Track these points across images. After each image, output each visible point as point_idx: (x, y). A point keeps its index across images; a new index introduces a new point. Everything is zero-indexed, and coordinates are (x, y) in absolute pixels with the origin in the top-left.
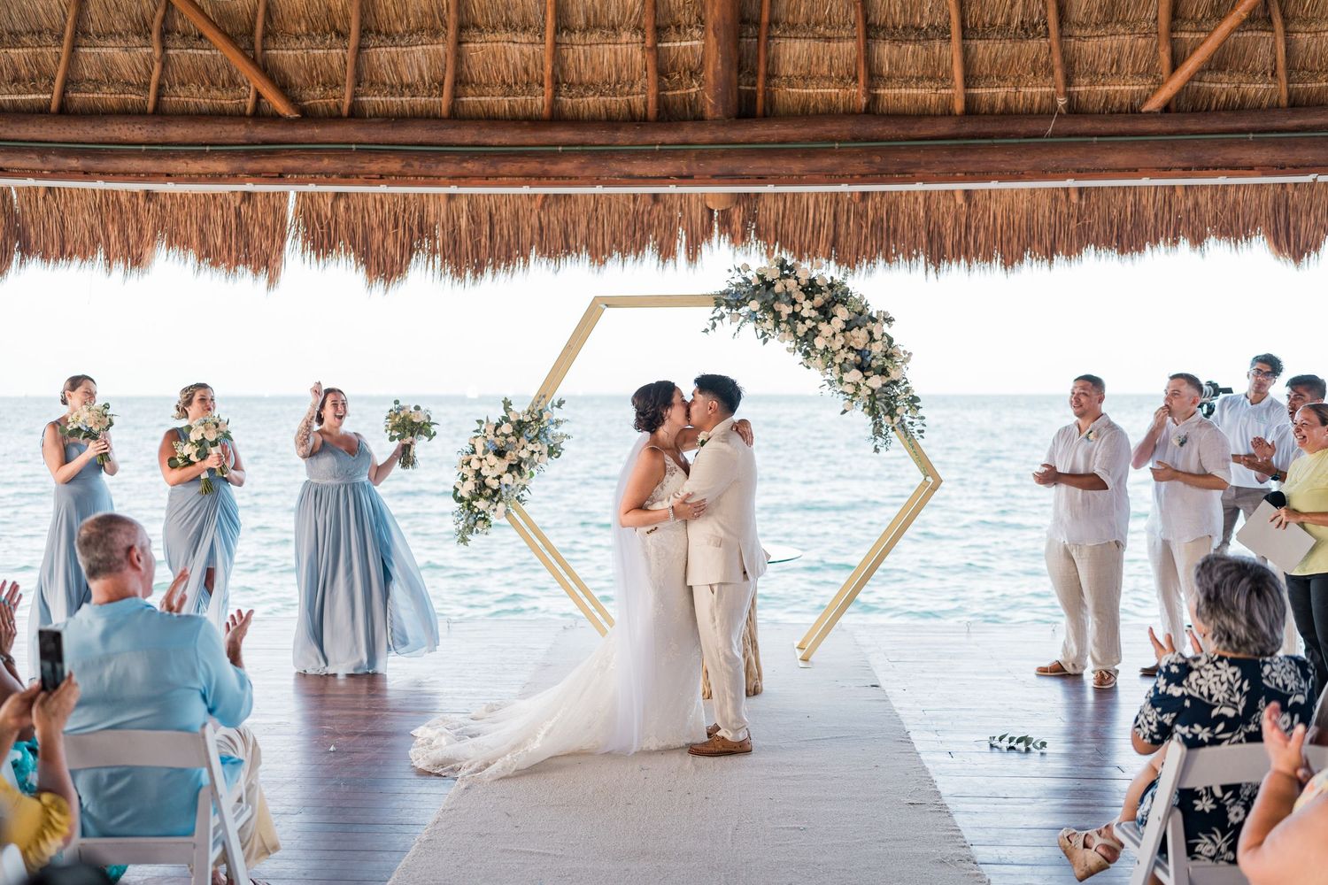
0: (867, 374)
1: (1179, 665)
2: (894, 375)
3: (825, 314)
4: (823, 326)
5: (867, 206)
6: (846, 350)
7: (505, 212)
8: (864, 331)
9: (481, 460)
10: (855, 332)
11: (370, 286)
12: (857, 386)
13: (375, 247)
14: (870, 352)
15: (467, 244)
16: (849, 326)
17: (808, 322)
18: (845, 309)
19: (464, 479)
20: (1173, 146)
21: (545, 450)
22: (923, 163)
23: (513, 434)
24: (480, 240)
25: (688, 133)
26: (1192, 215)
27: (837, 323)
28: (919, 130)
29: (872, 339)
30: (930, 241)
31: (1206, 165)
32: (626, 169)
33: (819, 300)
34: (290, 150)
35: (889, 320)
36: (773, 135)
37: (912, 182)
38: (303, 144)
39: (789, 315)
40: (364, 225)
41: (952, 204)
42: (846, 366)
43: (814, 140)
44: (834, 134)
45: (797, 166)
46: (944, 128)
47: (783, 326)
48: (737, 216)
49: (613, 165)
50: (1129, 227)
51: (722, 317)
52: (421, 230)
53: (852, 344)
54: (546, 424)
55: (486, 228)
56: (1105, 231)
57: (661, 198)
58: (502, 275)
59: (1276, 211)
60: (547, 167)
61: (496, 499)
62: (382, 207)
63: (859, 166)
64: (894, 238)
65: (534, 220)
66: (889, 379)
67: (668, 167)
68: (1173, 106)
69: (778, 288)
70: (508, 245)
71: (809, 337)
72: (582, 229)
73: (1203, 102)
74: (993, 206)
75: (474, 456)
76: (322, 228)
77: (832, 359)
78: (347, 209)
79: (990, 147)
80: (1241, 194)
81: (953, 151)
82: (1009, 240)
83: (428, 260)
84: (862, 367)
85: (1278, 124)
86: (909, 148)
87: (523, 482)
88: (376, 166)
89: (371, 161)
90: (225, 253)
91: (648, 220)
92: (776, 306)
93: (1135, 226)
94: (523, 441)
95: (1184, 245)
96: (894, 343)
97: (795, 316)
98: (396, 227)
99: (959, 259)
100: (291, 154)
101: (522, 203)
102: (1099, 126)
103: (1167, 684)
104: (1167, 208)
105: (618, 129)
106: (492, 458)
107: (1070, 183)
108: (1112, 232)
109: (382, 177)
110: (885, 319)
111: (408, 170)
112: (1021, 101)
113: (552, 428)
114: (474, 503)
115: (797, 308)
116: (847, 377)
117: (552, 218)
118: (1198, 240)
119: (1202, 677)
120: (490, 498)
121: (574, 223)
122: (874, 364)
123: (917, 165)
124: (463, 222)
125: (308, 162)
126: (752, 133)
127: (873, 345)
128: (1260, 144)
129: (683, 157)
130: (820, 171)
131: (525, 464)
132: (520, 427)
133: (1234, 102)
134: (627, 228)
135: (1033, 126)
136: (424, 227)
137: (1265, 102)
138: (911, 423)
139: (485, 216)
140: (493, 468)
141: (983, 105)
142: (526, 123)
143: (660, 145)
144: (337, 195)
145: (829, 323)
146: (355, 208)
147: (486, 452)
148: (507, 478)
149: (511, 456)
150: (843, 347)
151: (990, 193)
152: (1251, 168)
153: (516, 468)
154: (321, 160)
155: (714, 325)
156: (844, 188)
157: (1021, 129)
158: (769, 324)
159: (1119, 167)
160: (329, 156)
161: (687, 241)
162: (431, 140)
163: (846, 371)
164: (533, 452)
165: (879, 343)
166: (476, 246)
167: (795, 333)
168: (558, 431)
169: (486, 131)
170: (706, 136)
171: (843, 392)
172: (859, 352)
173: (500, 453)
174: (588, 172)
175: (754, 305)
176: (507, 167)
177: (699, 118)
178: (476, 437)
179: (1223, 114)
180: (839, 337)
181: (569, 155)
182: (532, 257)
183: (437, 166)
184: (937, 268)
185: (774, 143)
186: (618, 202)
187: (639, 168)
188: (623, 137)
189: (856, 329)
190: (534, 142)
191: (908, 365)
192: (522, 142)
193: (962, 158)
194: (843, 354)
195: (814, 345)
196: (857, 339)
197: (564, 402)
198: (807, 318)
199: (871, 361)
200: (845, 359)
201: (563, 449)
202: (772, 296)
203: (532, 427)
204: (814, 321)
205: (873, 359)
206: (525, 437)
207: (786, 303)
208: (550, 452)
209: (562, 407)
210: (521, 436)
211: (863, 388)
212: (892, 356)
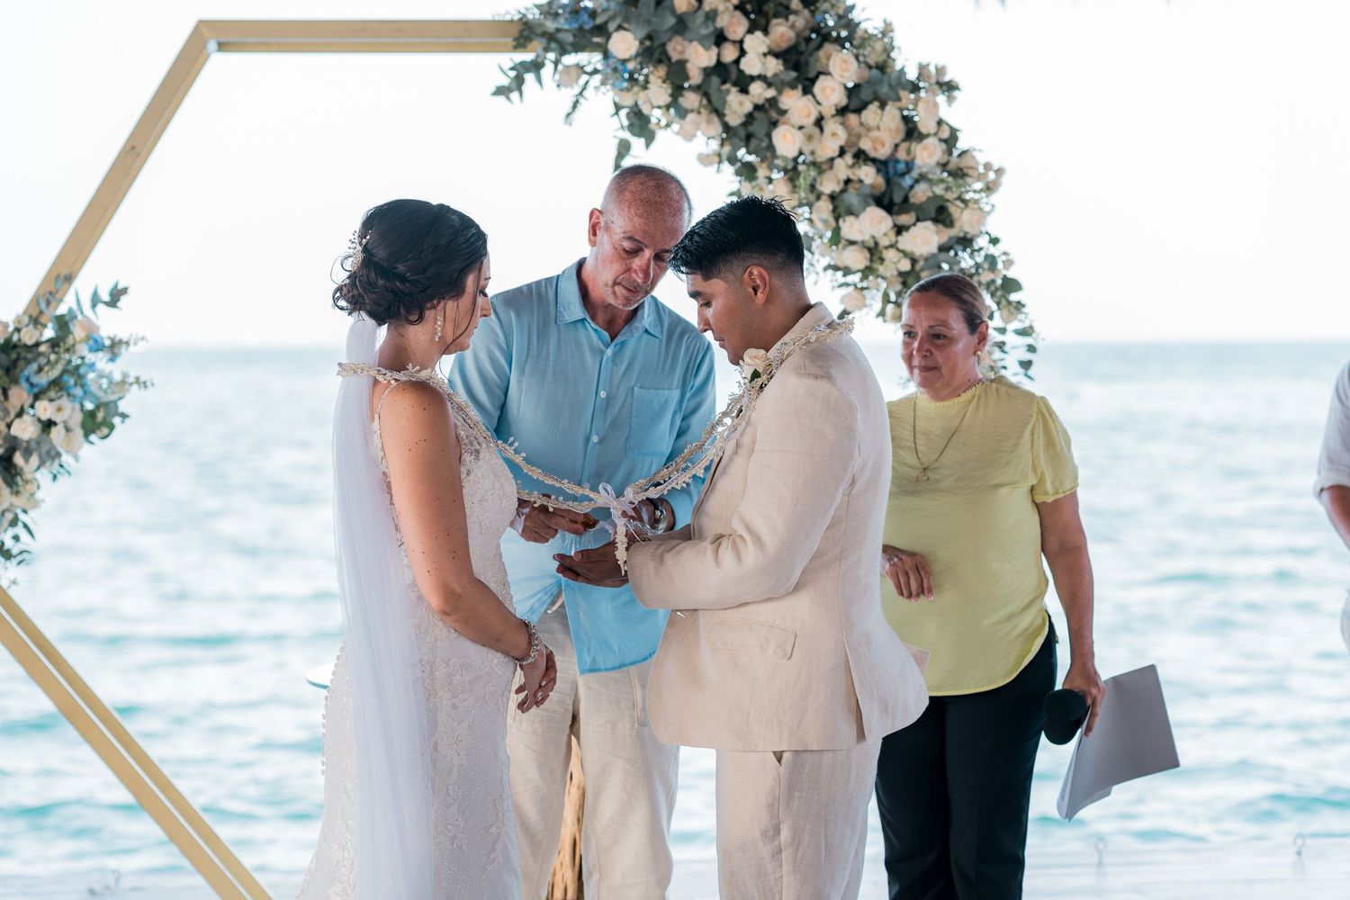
0: (904, 219)
2: (964, 221)
3: (796, 66)
4: (793, 101)
6: (849, 159)
8: (891, 109)
10: (871, 114)
12: (874, 251)
14: (909, 166)
16: (855, 101)
17: (757, 89)
18: (848, 55)
21: (78, 418)
27: (830, 92)
29: (911, 132)
33: (782, 32)
35: (949, 88)
39: (707, 72)
42: (852, 196)
47: (691, 100)
53: (865, 145)
54: (83, 349)
66: (954, 232)
69: (683, 2)
71: (758, 128)
77: (813, 187)
84: (889, 202)
87: (20, 502)
92: (675, 48)
96: (962, 144)
97: (728, 74)
110: (940, 84)
113: (100, 360)
115: (729, 54)
116: (851, 228)
122: (921, 193)
127: (916, 147)
131: (27, 453)
138: (1001, 345)
145: (807, 90)
150: (842, 152)
155: (518, 83)
158: (659, 92)
163: (851, 212)
164: (48, 425)
165: (931, 141)
167: (719, 113)
168: (116, 370)
171: (836, 268)
172: (882, 165)
175: (625, 44)
180: (832, 126)
189: (874, 107)
191: (994, 198)
194: (842, 168)
195: (771, 147)
196: (875, 134)
197: (124, 291)
198: (752, 79)
199: (912, 187)
200: (848, 181)
201: (124, 416)
202: (671, 21)
203: (43, 361)
204: (769, 85)
205: (917, 181)
206: (24, 384)
207: (702, 40)
208: (89, 422)
209: (124, 301)
210: (16, 381)
211: (890, 255)
212: (959, 174)
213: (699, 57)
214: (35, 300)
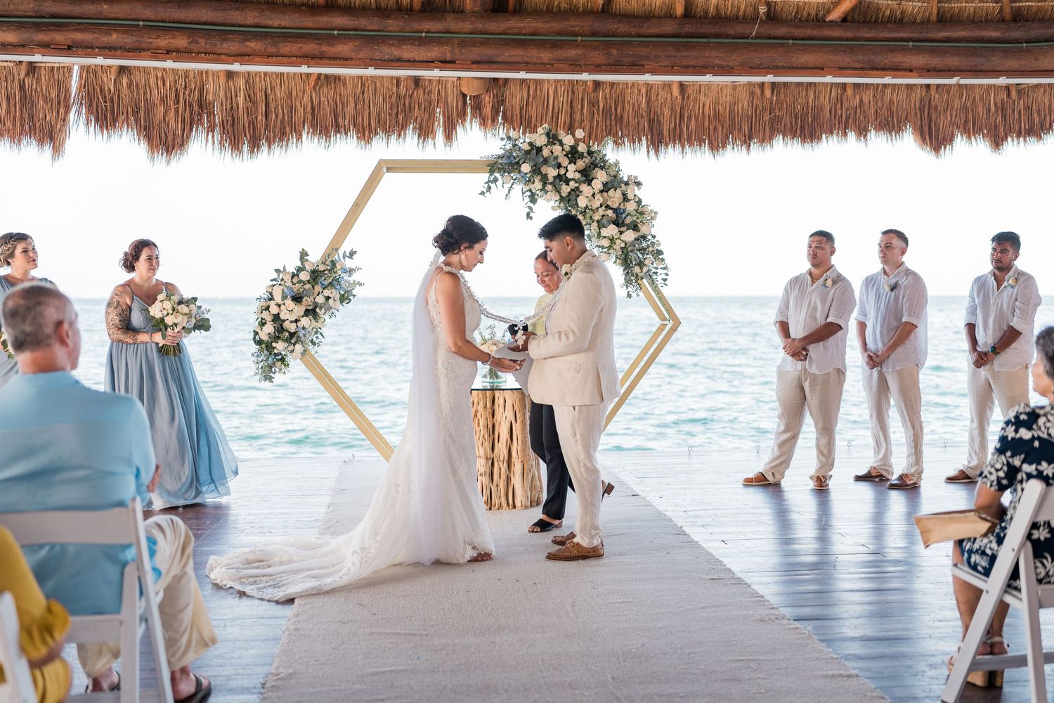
0: (623, 229)
1: (1027, 414)
2: (644, 230)
3: (585, 176)
4: (584, 188)
5: (598, 97)
6: (604, 208)
7: (280, 93)
8: (619, 191)
9: (279, 306)
10: (611, 192)
11: (152, 159)
12: (612, 240)
13: (156, 122)
14: (624, 211)
15: (244, 120)
16: (606, 188)
17: (572, 183)
18: (604, 172)
19: (263, 323)
20: (851, 50)
21: (338, 296)
22: (652, 57)
23: (309, 282)
24: (256, 117)
25: (451, 23)
26: (858, 110)
27: (597, 184)
28: (648, 29)
29: (625, 199)
30: (651, 128)
31: (877, 66)
32: (396, 52)
33: (581, 164)
34: (79, 24)
35: (639, 184)
36: (525, 28)
37: (642, 73)
38: (91, 19)
39: (555, 178)
40: (146, 100)
41: (669, 96)
42: (605, 221)
43: (559, 34)
44: (577, 29)
45: (546, 55)
46: (668, 28)
47: (549, 187)
48: (488, 101)
49: (386, 49)
50: (810, 120)
51: (496, 180)
52: (201, 106)
53: (609, 203)
54: (339, 272)
55: (262, 108)
56: (791, 123)
57: (421, 82)
58: (276, 150)
59: (922, 109)
60: (324, 48)
61: (293, 341)
62: (164, 84)
63: (599, 57)
64: (621, 124)
65: (306, 99)
66: (640, 234)
67: (433, 52)
68: (849, 18)
69: (546, 152)
70: (282, 122)
71: (572, 197)
72: (350, 109)
73: (872, 16)
74: (702, 98)
75: (272, 304)
76: (105, 102)
77: (591, 217)
78: (130, 84)
79: (707, 45)
80: (895, 95)
81: (678, 47)
82: (715, 129)
83: (208, 135)
84: (617, 223)
85: (932, 35)
86: (640, 43)
87: (318, 325)
88: (163, 42)
89: (158, 37)
90: (9, 124)
91: (410, 104)
92: (544, 169)
93: (814, 119)
94: (318, 288)
95: (852, 136)
96: (643, 204)
97: (562, 178)
98: (177, 102)
99: (675, 144)
100: (79, 28)
101: (296, 85)
102: (793, 31)
103: (1016, 431)
104: (839, 106)
105: (388, 17)
106: (290, 304)
107: (770, 78)
108: (796, 124)
109: (168, 53)
110: (635, 183)
111: (194, 47)
112: (730, 9)
113: (345, 276)
114: (274, 345)
115: (562, 171)
116: (604, 232)
117: (322, 99)
118: (862, 132)
119: (1049, 421)
120: (288, 340)
121: (343, 104)
122: (628, 220)
123: (647, 58)
124: (241, 100)
125: (97, 36)
126: (507, 25)
127: (627, 204)
128: (918, 51)
129: (447, 43)
130: (565, 60)
131: (321, 308)
132: (316, 275)
133: (896, 17)
134: (391, 109)
135: (740, 29)
136: (203, 103)
137: (919, 19)
138: (657, 273)
139: (260, 96)
140: (291, 311)
141: (698, 10)
142: (304, 8)
143: (426, 32)
144: (122, 69)
145: (589, 184)
146: (137, 85)
147: (284, 298)
148: (305, 322)
149: (307, 301)
150: (601, 206)
151: (700, 88)
152: (911, 71)
153: (312, 312)
154: (110, 35)
155: (489, 188)
156: (585, 76)
157: (731, 31)
158: (538, 185)
159: (809, 66)
160: (116, 31)
161: (444, 122)
162: (215, 20)
163: (604, 227)
164: (328, 298)
165: (632, 202)
166: (253, 123)
167: (559, 193)
168: (351, 279)
169: (267, 13)
170: (467, 26)
172: (615, 210)
173: (297, 299)
174: (362, 55)
175: (526, 168)
176: (287, 48)
177: (460, 12)
178: (273, 286)
179: (889, 25)
180: (598, 196)
181: (345, 38)
182: (304, 135)
183: (221, 44)
184: (657, 151)
185: (525, 35)
186: (382, 85)
187: (408, 52)
188: (393, 24)
189: (612, 190)
190: (311, 25)
191: (654, 222)
192: (301, 25)
193: (685, 54)
194: (601, 211)
195: (577, 204)
196: (613, 199)
197: (355, 252)
198: (570, 180)
199: (625, 218)
200: (603, 216)
201: (354, 296)
202: (542, 159)
203: (326, 276)
204: (576, 182)
205: (627, 216)
206: (320, 284)
207: (553, 166)
208: (342, 298)
209: (354, 257)
210: (317, 284)
211: (618, 242)
212: (642, 213)
213: (552, 173)
214: (324, 255)
